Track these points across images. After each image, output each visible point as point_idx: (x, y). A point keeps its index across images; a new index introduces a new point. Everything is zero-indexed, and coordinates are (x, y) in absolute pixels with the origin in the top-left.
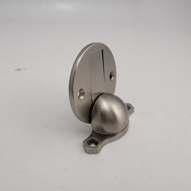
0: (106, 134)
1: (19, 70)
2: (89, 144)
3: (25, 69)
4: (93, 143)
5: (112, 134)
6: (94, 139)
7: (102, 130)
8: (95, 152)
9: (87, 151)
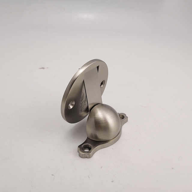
0: (99, 141)
1: (43, 68)
2: (83, 150)
3: (48, 68)
4: (87, 149)
5: (104, 141)
6: (88, 145)
7: (96, 137)
8: (88, 157)
9: (81, 156)
